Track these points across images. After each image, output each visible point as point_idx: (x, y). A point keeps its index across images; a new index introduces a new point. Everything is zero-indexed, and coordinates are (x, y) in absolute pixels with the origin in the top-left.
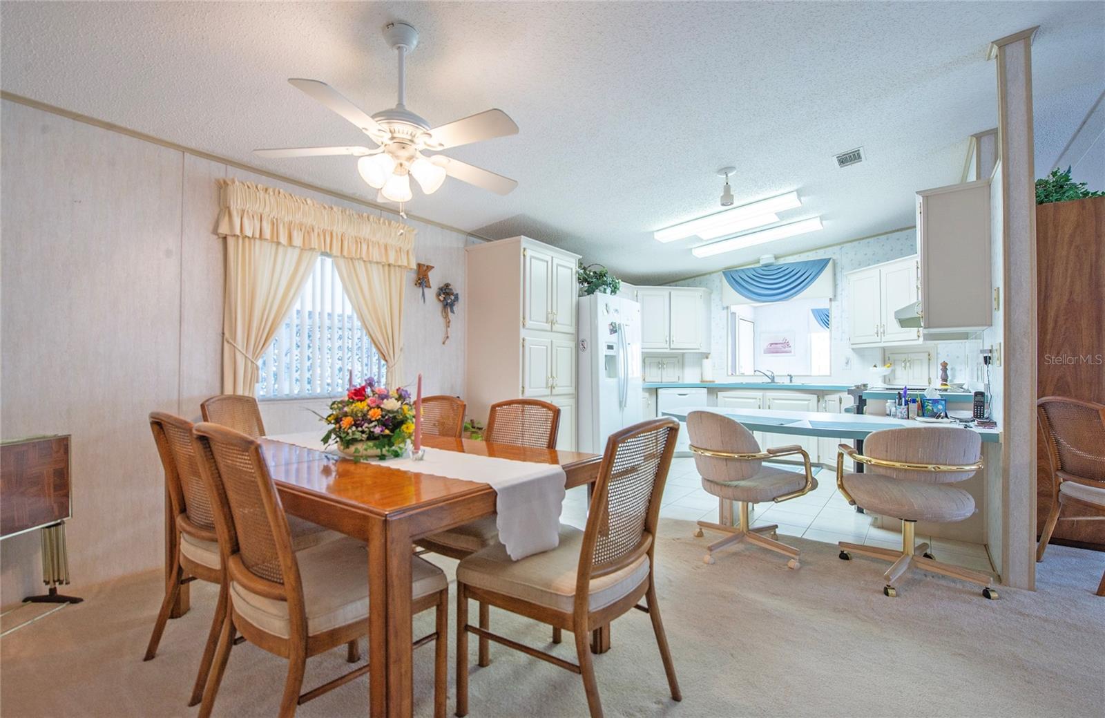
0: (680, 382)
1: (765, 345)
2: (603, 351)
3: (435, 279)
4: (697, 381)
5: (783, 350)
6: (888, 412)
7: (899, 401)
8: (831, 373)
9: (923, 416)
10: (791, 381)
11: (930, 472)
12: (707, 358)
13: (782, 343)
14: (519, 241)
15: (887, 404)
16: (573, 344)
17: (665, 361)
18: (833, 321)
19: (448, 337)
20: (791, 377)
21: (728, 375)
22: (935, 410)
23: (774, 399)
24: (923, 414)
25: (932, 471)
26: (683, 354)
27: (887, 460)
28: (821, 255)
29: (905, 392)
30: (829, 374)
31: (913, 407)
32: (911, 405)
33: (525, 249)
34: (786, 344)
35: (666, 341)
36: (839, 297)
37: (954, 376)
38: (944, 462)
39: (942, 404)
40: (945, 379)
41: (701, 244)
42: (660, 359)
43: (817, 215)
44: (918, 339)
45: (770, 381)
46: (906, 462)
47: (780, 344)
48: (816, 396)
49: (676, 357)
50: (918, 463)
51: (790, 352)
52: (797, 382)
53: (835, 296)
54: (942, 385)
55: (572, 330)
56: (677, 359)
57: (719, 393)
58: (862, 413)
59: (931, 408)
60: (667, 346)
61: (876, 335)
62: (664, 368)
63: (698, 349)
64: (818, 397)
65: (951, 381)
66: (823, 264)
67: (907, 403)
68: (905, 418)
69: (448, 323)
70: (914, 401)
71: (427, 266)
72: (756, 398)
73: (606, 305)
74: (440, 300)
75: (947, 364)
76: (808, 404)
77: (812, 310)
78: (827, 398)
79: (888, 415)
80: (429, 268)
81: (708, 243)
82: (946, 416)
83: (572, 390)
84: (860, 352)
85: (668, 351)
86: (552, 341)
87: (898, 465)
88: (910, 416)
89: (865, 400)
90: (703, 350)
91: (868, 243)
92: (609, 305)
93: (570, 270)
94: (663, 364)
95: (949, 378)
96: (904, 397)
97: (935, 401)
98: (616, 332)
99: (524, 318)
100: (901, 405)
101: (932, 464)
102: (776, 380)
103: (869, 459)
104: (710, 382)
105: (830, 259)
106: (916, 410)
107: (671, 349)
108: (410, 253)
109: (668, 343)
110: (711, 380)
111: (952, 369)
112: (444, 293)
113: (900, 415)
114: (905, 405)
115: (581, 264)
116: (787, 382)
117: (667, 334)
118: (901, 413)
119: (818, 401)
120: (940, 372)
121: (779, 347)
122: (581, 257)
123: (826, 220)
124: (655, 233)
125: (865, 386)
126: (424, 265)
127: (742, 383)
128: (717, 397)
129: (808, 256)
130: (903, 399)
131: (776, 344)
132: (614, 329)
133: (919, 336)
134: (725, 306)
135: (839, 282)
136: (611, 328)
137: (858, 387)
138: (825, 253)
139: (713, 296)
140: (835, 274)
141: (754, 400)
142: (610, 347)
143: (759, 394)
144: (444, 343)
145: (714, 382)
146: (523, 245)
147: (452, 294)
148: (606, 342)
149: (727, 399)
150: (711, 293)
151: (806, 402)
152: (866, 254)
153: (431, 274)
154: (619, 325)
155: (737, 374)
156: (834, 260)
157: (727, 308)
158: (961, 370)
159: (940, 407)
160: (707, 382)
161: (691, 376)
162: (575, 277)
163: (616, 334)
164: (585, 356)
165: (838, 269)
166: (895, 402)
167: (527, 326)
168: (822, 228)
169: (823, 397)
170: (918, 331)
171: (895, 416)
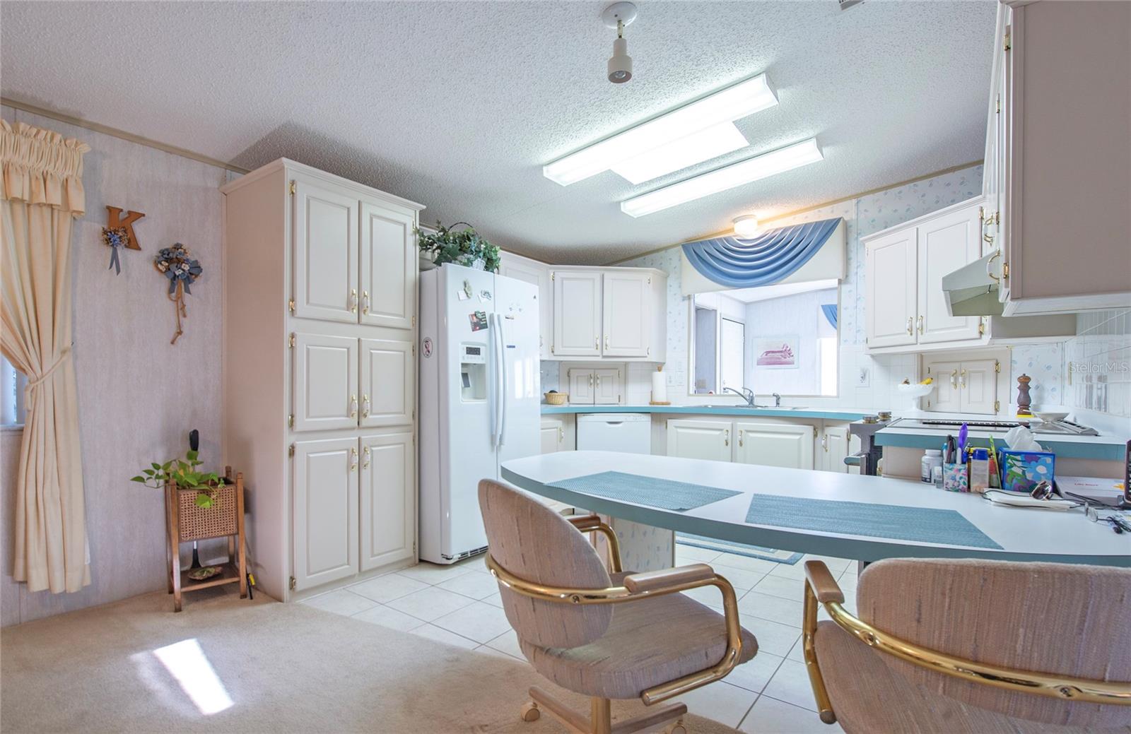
0: (622, 405)
1: (759, 353)
2: (456, 358)
3: (151, 236)
4: (644, 403)
5: (783, 360)
6: (926, 474)
7: (949, 455)
8: (838, 393)
9: (1002, 486)
10: (778, 404)
11: (1049, 698)
12: (659, 370)
13: (781, 352)
14: (282, 169)
15: (925, 458)
16: (408, 346)
17: (599, 374)
18: (844, 316)
19: (180, 333)
20: (778, 398)
21: (689, 395)
22: (1029, 476)
23: (748, 431)
24: (1002, 482)
25: (1055, 698)
26: (626, 364)
27: (917, 645)
28: (825, 215)
29: (963, 436)
30: (835, 394)
31: (981, 468)
32: (976, 464)
33: (293, 183)
34: (786, 352)
35: (597, 345)
36: (852, 278)
37: (1041, 399)
38: (1098, 674)
39: (1045, 465)
40: (1024, 405)
41: (633, 194)
42: (592, 372)
43: (811, 135)
44: (980, 338)
45: (747, 403)
46: (976, 662)
47: (779, 352)
48: (811, 428)
49: (616, 369)
50: (1012, 669)
51: (792, 363)
52: (786, 406)
53: (847, 276)
54: (1019, 413)
55: (407, 322)
56: (619, 371)
57: (669, 421)
58: (875, 474)
59: (1019, 471)
60: (598, 352)
61: (909, 333)
62: (598, 384)
63: (646, 357)
64: (815, 429)
65: (1037, 408)
66: (828, 228)
67: (966, 459)
68: (963, 491)
69: (181, 310)
70: (982, 455)
71: (130, 213)
72: (722, 430)
73: (465, 284)
74: (160, 271)
75: (1029, 379)
76: (799, 439)
77: (822, 306)
78: (829, 431)
79: (925, 480)
80: (135, 216)
81: (642, 191)
82: (1056, 490)
83: (407, 418)
84: (884, 360)
85: (600, 359)
86: (359, 340)
87: (948, 664)
88: (973, 485)
89: (881, 447)
90: (653, 358)
91: (900, 192)
92: (471, 284)
93: (402, 228)
94: (596, 378)
95: (1033, 402)
96: (961, 446)
97: (1030, 457)
98: (485, 326)
99: (293, 300)
100: (955, 462)
101: (1056, 675)
102: (756, 402)
103: (871, 630)
104: (663, 404)
105: (840, 218)
106: (987, 473)
107: (604, 357)
108: (71, 183)
109: (599, 347)
110: (664, 400)
111: (1037, 387)
112: (166, 260)
113: (951, 483)
114: (963, 463)
115: (424, 218)
116: (771, 404)
117: (598, 335)
118: (954, 479)
119: (815, 436)
120: (1016, 393)
121: (778, 357)
122: (425, 207)
123: (827, 145)
124: (545, 168)
125: (886, 416)
126: (122, 210)
127: (706, 407)
128: (666, 427)
129: (806, 217)
130: (959, 451)
131: (773, 352)
132: (479, 323)
133: (981, 333)
134: (686, 295)
135: (853, 255)
136: (475, 320)
137: (870, 420)
138: (832, 212)
139: (670, 281)
140: (847, 244)
141: (718, 433)
142: (473, 351)
143: (726, 423)
144: (172, 343)
145: (669, 404)
146: (289, 176)
147: (187, 261)
148: (463, 343)
149: (679, 430)
150: (666, 277)
151: (798, 437)
152: (896, 211)
153: (139, 229)
154: (492, 316)
155: (718, 393)
156: (846, 223)
157: (689, 297)
158: (1053, 389)
159: (1041, 469)
160: (658, 404)
161: (637, 396)
162: (412, 240)
163: (484, 331)
164: (429, 364)
165: (853, 236)
166: (942, 455)
167: (299, 313)
168: (822, 158)
169: (823, 430)
170: (981, 325)
171: (940, 483)
